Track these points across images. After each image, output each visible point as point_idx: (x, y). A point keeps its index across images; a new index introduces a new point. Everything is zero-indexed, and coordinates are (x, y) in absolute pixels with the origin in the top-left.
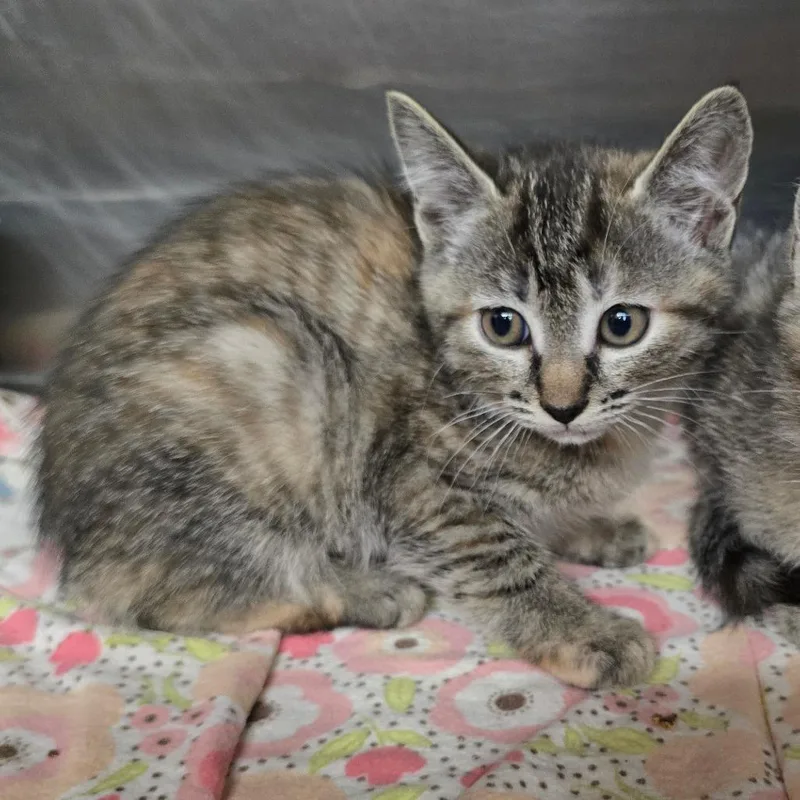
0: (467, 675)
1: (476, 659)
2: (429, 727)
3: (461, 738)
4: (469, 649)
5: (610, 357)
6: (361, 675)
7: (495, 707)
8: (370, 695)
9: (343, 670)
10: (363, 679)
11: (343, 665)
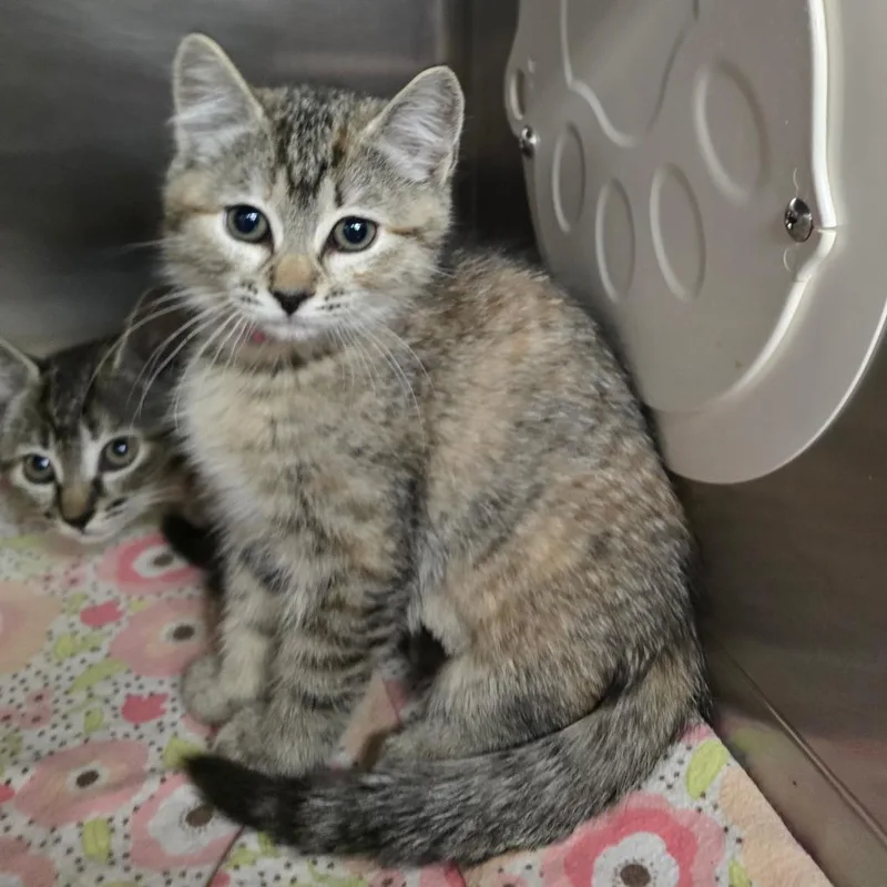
0: (152, 797)
1: (158, 778)
2: (134, 871)
3: (166, 873)
4: (148, 767)
5: (110, 478)
6: (53, 830)
7: (187, 825)
8: (69, 851)
9: (33, 827)
10: (56, 834)
11: (31, 822)
